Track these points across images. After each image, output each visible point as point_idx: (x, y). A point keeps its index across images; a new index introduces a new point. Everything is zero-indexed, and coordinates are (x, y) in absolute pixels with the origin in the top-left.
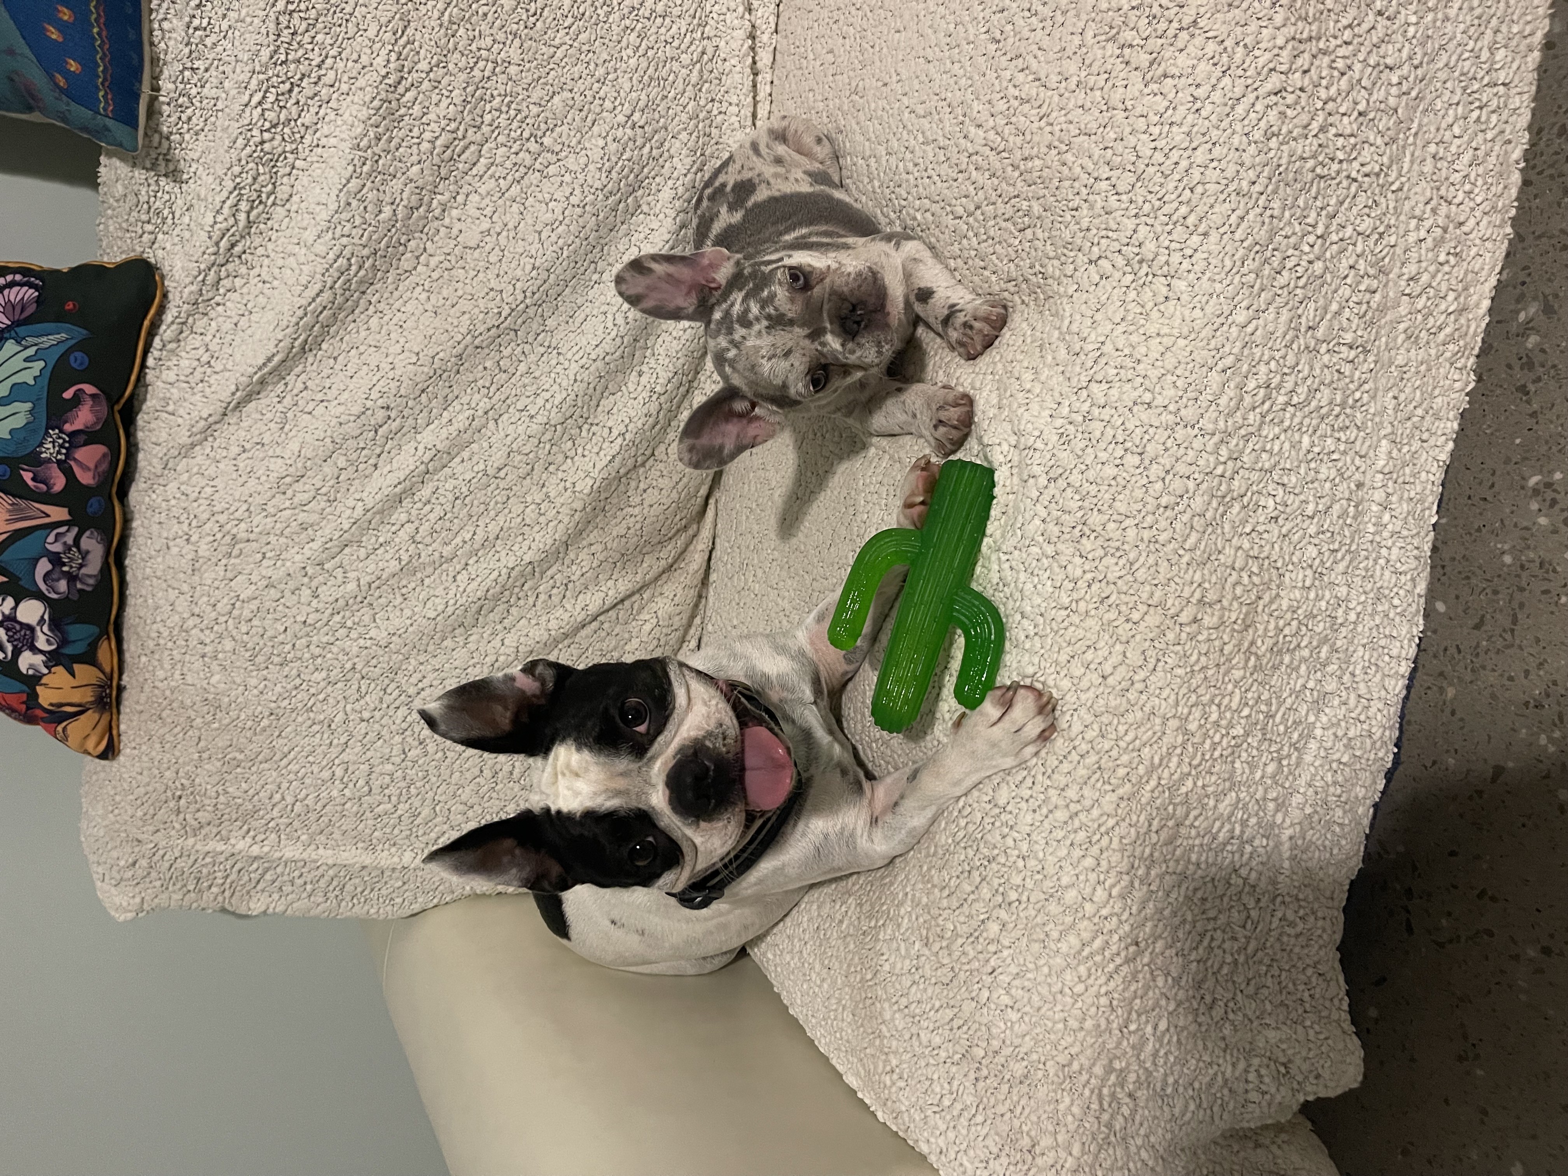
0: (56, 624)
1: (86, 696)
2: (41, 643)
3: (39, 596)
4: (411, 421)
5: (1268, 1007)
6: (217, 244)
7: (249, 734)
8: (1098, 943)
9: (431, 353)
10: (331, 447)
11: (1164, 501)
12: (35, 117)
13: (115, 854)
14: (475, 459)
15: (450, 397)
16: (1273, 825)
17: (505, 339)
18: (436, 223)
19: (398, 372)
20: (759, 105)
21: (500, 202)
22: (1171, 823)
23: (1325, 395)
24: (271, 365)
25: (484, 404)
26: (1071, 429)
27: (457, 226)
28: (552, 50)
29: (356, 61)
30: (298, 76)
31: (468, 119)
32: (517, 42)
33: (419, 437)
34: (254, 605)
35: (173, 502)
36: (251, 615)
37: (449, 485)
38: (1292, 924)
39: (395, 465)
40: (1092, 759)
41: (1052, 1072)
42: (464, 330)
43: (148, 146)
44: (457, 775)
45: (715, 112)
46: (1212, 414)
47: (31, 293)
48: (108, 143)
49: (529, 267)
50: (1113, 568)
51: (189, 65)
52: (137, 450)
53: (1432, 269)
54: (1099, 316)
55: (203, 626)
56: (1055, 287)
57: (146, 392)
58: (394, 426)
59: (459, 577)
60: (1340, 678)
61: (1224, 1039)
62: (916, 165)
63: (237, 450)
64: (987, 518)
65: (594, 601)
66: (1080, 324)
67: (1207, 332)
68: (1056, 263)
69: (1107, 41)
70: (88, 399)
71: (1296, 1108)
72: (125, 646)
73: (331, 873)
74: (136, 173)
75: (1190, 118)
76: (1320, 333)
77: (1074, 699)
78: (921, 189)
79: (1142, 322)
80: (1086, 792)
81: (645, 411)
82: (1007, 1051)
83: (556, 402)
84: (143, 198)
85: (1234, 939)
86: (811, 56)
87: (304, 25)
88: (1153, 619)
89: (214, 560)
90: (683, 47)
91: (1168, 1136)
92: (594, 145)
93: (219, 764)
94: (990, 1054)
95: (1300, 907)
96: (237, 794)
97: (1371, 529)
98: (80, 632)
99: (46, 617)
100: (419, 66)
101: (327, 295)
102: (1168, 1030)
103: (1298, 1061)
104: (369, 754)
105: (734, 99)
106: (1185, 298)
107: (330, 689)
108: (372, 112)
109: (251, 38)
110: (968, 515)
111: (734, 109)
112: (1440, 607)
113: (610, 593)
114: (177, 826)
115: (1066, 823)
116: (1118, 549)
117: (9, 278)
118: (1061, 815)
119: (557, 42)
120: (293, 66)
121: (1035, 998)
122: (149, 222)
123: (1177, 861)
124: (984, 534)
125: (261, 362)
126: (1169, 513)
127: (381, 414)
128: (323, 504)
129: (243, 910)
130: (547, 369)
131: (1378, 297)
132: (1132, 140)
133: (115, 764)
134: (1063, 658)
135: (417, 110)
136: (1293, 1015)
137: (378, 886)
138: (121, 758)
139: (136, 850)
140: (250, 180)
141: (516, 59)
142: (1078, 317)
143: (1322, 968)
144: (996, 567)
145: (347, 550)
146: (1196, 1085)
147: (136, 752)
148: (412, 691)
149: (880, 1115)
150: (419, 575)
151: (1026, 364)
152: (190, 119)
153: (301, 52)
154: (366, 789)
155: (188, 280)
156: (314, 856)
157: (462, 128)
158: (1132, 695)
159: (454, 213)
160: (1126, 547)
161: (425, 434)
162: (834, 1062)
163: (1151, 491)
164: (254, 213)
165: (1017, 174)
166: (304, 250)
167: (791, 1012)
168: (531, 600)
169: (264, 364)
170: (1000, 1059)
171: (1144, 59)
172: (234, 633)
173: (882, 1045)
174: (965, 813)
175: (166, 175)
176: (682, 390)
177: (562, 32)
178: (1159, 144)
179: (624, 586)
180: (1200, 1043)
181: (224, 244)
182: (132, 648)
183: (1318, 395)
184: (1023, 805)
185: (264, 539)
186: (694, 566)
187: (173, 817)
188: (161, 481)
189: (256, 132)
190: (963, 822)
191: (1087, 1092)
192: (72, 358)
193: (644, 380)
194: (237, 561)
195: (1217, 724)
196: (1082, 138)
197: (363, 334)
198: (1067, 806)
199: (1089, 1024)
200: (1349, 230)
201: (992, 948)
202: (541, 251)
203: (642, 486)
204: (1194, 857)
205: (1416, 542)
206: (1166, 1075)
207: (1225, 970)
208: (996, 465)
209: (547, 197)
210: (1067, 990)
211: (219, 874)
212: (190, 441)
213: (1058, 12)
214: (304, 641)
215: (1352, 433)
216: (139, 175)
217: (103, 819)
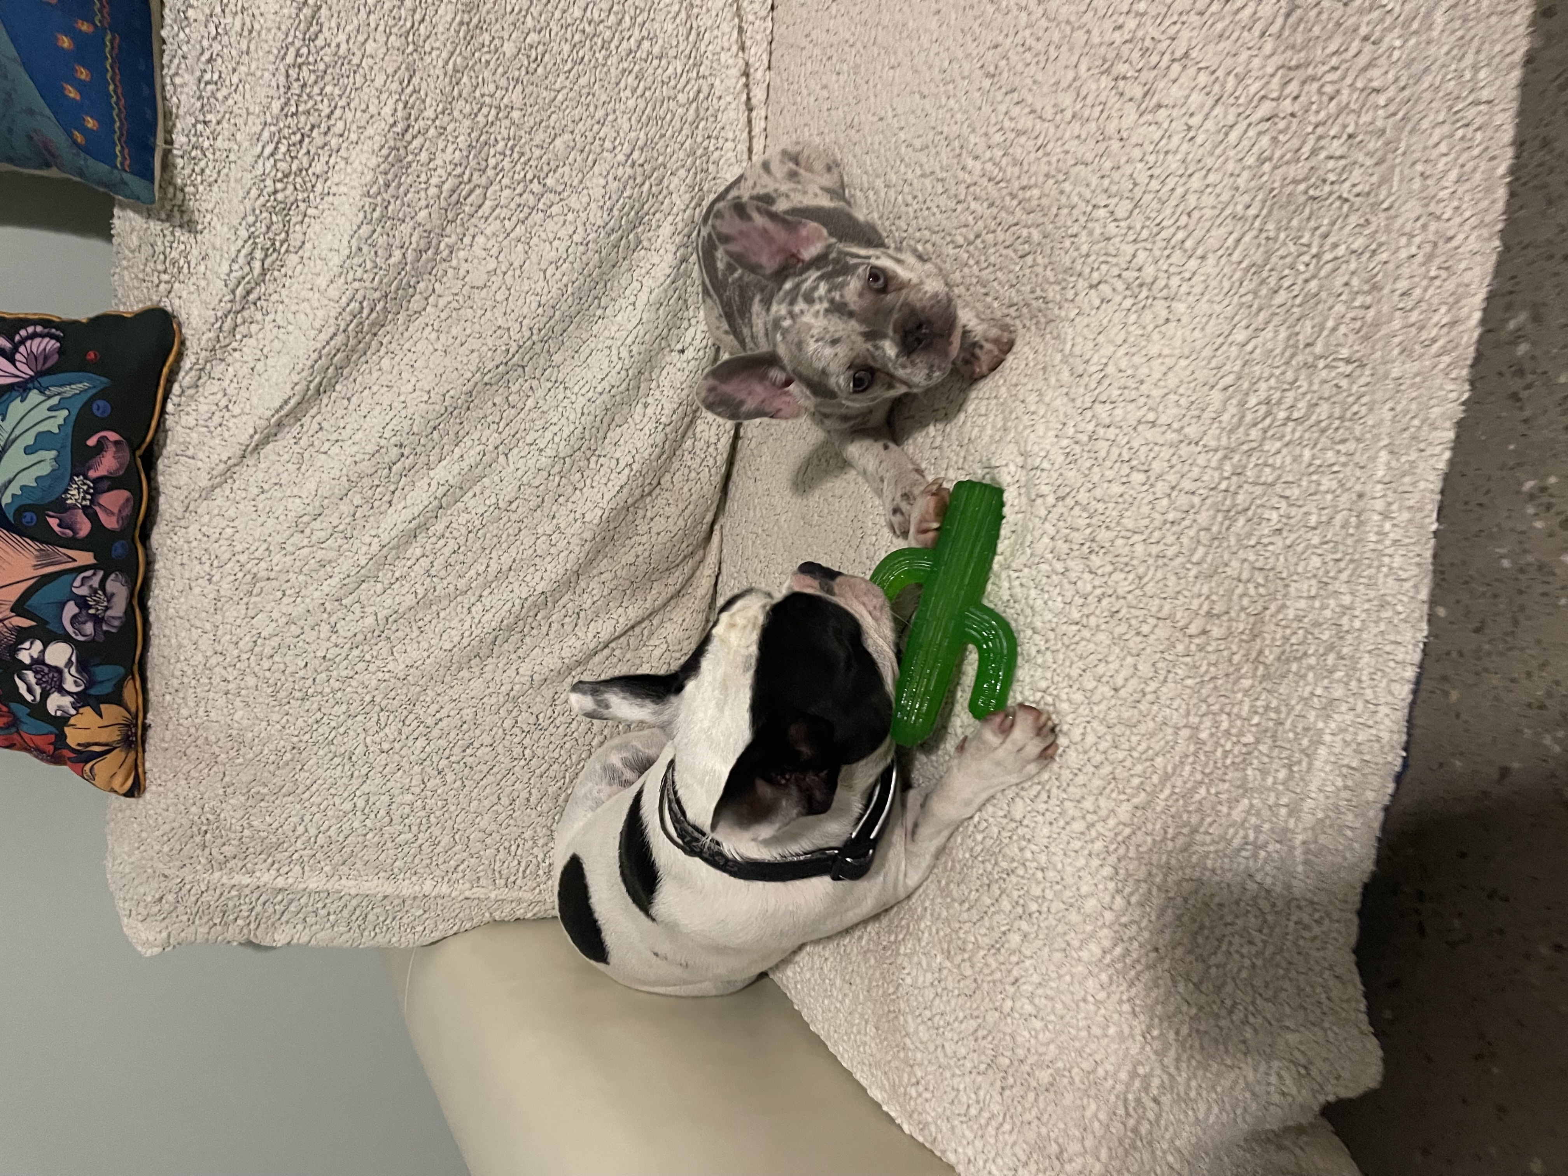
0: (83, 666)
1: (113, 735)
2: (69, 685)
3: (66, 638)
4: (423, 458)
5: (1287, 1009)
6: (233, 292)
7: (272, 768)
8: (1118, 950)
9: (442, 390)
10: (347, 485)
11: (1171, 516)
12: (53, 173)
13: (141, 890)
14: (487, 493)
15: (461, 433)
16: (1285, 830)
17: (513, 375)
18: (445, 265)
19: (410, 411)
20: (755, 141)
21: (506, 242)
22: (1185, 831)
23: (1324, 409)
24: (287, 408)
25: (495, 439)
26: (1077, 449)
27: (465, 266)
28: (553, 94)
29: (364, 111)
30: (309, 127)
31: (473, 163)
32: (519, 88)
33: (432, 473)
34: (277, 640)
35: (195, 544)
36: (272, 652)
37: (462, 520)
38: (1307, 928)
39: (409, 501)
40: (1106, 769)
41: (1077, 1079)
42: (473, 368)
43: (163, 198)
44: (475, 804)
45: (711, 148)
46: (1214, 431)
47: (52, 345)
48: (126, 196)
49: (534, 305)
50: (1122, 583)
51: (201, 118)
52: (158, 493)
53: (1425, 283)
54: (1101, 339)
55: (226, 664)
56: (1056, 311)
57: (166, 437)
58: (408, 462)
59: (473, 609)
60: (1347, 684)
61: (1244, 1042)
62: (915, 197)
63: (256, 491)
64: (997, 536)
65: (605, 628)
66: (1084, 347)
67: (1207, 352)
68: (1058, 288)
69: (1102, 73)
70: (110, 445)
71: (1317, 1109)
72: (149, 686)
73: (354, 902)
74: (152, 224)
75: (1185, 147)
76: (1318, 349)
77: (1087, 712)
78: (920, 221)
79: (1143, 343)
80: (1103, 802)
81: (651, 441)
82: (1032, 1059)
83: (565, 436)
84: (159, 248)
85: (1251, 943)
86: (805, 92)
87: (313, 77)
88: (1163, 631)
89: (236, 599)
90: (679, 86)
91: (1194, 1140)
92: (595, 184)
93: (243, 799)
94: (1016, 1063)
95: (1315, 910)
96: (262, 827)
97: (1373, 538)
98: (107, 673)
99: (74, 659)
100: (426, 114)
101: (340, 338)
102: (1190, 1035)
103: (1319, 1063)
104: (389, 785)
105: (730, 136)
106: (1185, 320)
107: (350, 722)
108: (380, 160)
109: (262, 92)
110: (978, 534)
111: (730, 145)
112: (1441, 612)
113: (621, 620)
114: (203, 861)
115: (1082, 833)
116: (1126, 564)
117: (30, 329)
118: (1078, 826)
119: (558, 86)
120: (303, 119)
121: (1059, 1006)
122: (165, 272)
123: (1194, 867)
124: (994, 553)
125: (277, 404)
126: (1175, 528)
127: (395, 452)
128: (340, 541)
129: (267, 942)
130: (555, 403)
131: (1371, 313)
132: (1128, 169)
133: (141, 801)
134: (1075, 672)
135: (424, 156)
136: (1312, 1018)
137: (400, 915)
138: (147, 796)
139: (163, 885)
140: (264, 229)
141: (518, 104)
142: (1079, 340)
143: (1338, 970)
144: (1006, 584)
145: (364, 586)
146: (1219, 1089)
147: (161, 789)
148: (430, 721)
149: (906, 1128)
150: (434, 608)
151: (1030, 387)
152: (203, 171)
153: (311, 103)
154: (387, 819)
155: (204, 328)
156: (337, 886)
157: (467, 173)
158: (1143, 706)
159: (462, 254)
160: (1135, 562)
161: (437, 470)
162: (858, 1076)
163: (1158, 508)
164: (268, 262)
165: (1015, 202)
166: (317, 295)
167: (812, 1028)
168: (544, 629)
169: (281, 407)
170: (1026, 1068)
171: (1137, 91)
172: (257, 669)
173: (906, 1056)
174: (981, 828)
175: (181, 226)
176: (687, 420)
177: (562, 77)
178: (1156, 171)
179: (634, 612)
180: (1221, 1047)
181: (240, 291)
182: (157, 687)
183: (1318, 410)
184: (1040, 818)
185: (284, 577)
186: (701, 592)
187: (199, 852)
188: (183, 523)
189: (269, 182)
190: (979, 837)
191: (1113, 1098)
192: (95, 407)
193: (650, 411)
194: (258, 599)
195: (1227, 732)
196: (1080, 167)
197: (376, 374)
198: (1084, 818)
199: (1112, 1031)
200: (1341, 250)
201: (1014, 959)
202: (546, 290)
203: (649, 514)
204: (1209, 863)
205: (1417, 549)
206: (1189, 1079)
207: (1244, 974)
208: (1004, 485)
209: (551, 236)
210: (1090, 999)
211: (244, 907)
212: (210, 484)
213: (1052, 48)
214: (324, 675)
215: (1351, 446)
216: (155, 226)
217: (129, 856)
